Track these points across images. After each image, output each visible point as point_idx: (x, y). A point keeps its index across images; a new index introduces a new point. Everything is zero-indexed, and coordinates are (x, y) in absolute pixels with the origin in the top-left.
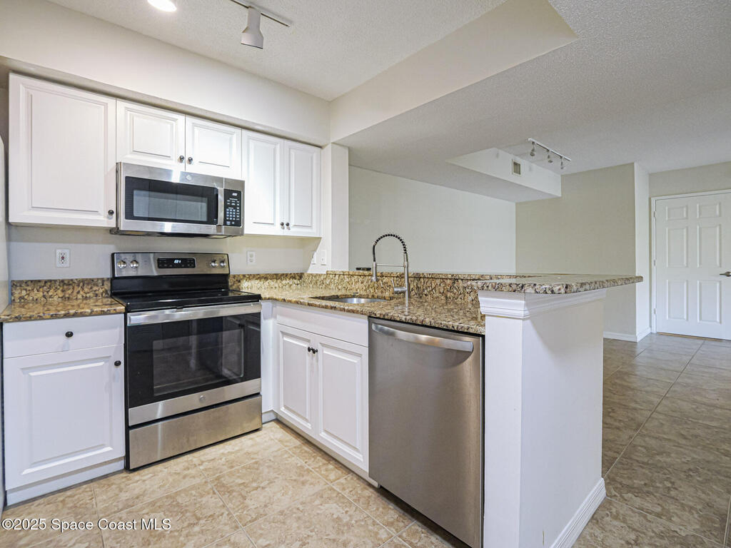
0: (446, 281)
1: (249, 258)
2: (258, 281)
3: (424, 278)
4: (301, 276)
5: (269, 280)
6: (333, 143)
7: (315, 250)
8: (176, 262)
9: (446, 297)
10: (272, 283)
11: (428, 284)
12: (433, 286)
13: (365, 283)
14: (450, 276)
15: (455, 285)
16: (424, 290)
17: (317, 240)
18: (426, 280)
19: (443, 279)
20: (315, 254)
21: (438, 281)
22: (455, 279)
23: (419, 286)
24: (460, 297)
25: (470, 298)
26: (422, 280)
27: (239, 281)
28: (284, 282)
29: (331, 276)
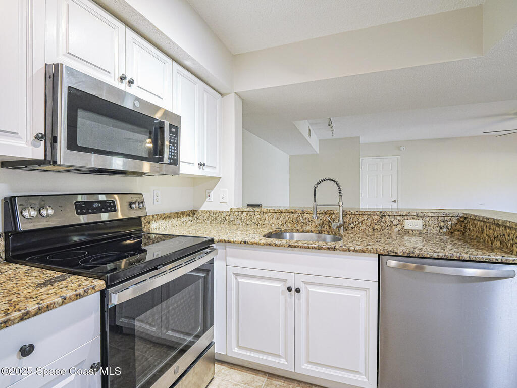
0: (373, 217)
1: (155, 197)
2: (164, 221)
3: (352, 214)
4: (193, 213)
5: (172, 220)
6: (235, 93)
7: (212, 189)
8: (96, 205)
9: (373, 229)
10: (174, 221)
11: (355, 219)
12: (360, 221)
13: (281, 219)
14: (378, 213)
15: (383, 220)
16: (350, 224)
17: (216, 180)
18: (353, 216)
19: (370, 215)
20: (212, 192)
21: (365, 217)
22: (382, 215)
23: (345, 221)
24: (387, 229)
25: (397, 230)
26: (348, 216)
27: (149, 223)
28: (183, 220)
29: (237, 213)
